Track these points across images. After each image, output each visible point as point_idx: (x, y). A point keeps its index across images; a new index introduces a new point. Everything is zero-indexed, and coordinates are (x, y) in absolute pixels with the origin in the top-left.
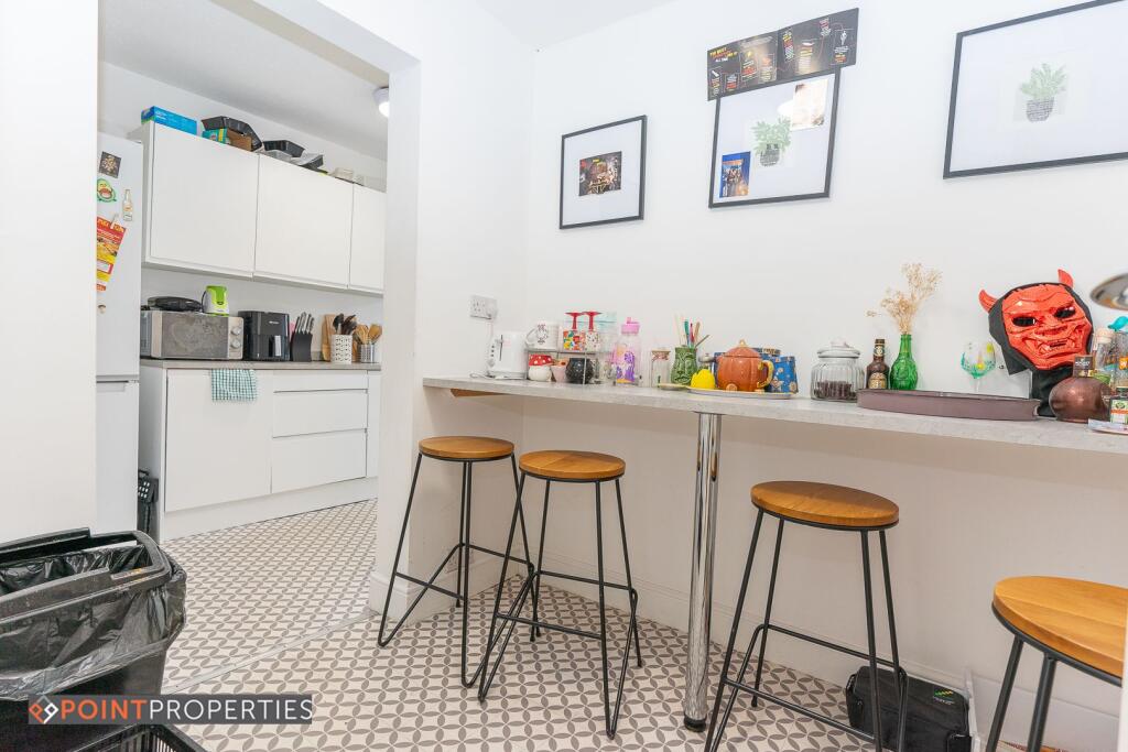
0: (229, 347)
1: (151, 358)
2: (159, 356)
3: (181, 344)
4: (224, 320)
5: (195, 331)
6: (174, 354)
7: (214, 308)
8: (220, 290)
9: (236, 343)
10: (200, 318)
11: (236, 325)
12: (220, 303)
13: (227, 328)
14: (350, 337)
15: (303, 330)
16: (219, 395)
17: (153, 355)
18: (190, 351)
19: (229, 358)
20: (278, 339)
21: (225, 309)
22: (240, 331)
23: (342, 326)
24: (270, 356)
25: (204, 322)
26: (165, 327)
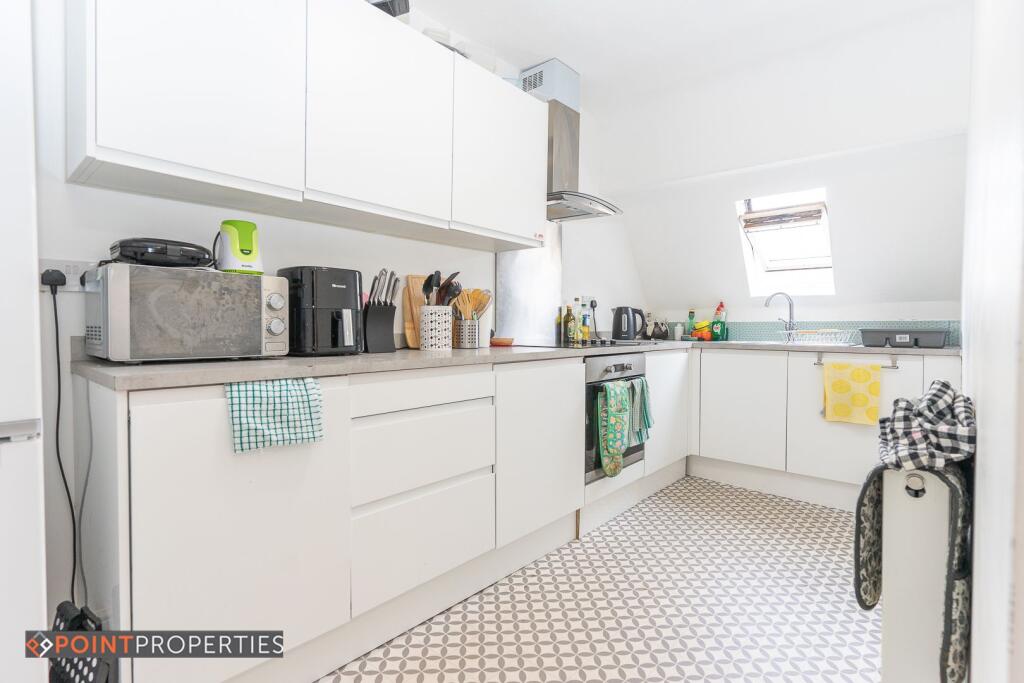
0: (264, 333)
1: (106, 362)
2: (126, 357)
3: (173, 332)
4: (254, 282)
5: (199, 304)
6: (157, 350)
7: (236, 261)
8: (246, 229)
9: (276, 324)
10: (208, 278)
11: (275, 291)
12: (246, 252)
13: (259, 297)
14: (449, 309)
15: (383, 299)
16: (245, 440)
17: (114, 357)
18: (192, 345)
19: (264, 353)
20: (347, 314)
21: (254, 263)
22: (282, 303)
23: (439, 292)
24: (336, 348)
25: (215, 286)
26: (136, 296)
